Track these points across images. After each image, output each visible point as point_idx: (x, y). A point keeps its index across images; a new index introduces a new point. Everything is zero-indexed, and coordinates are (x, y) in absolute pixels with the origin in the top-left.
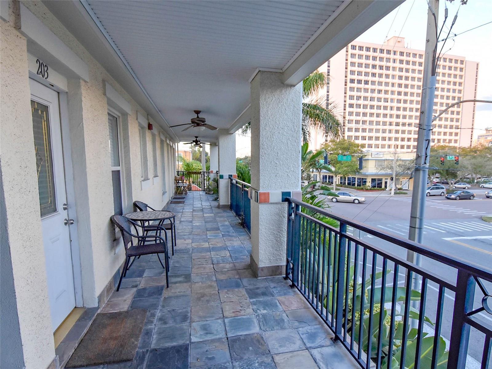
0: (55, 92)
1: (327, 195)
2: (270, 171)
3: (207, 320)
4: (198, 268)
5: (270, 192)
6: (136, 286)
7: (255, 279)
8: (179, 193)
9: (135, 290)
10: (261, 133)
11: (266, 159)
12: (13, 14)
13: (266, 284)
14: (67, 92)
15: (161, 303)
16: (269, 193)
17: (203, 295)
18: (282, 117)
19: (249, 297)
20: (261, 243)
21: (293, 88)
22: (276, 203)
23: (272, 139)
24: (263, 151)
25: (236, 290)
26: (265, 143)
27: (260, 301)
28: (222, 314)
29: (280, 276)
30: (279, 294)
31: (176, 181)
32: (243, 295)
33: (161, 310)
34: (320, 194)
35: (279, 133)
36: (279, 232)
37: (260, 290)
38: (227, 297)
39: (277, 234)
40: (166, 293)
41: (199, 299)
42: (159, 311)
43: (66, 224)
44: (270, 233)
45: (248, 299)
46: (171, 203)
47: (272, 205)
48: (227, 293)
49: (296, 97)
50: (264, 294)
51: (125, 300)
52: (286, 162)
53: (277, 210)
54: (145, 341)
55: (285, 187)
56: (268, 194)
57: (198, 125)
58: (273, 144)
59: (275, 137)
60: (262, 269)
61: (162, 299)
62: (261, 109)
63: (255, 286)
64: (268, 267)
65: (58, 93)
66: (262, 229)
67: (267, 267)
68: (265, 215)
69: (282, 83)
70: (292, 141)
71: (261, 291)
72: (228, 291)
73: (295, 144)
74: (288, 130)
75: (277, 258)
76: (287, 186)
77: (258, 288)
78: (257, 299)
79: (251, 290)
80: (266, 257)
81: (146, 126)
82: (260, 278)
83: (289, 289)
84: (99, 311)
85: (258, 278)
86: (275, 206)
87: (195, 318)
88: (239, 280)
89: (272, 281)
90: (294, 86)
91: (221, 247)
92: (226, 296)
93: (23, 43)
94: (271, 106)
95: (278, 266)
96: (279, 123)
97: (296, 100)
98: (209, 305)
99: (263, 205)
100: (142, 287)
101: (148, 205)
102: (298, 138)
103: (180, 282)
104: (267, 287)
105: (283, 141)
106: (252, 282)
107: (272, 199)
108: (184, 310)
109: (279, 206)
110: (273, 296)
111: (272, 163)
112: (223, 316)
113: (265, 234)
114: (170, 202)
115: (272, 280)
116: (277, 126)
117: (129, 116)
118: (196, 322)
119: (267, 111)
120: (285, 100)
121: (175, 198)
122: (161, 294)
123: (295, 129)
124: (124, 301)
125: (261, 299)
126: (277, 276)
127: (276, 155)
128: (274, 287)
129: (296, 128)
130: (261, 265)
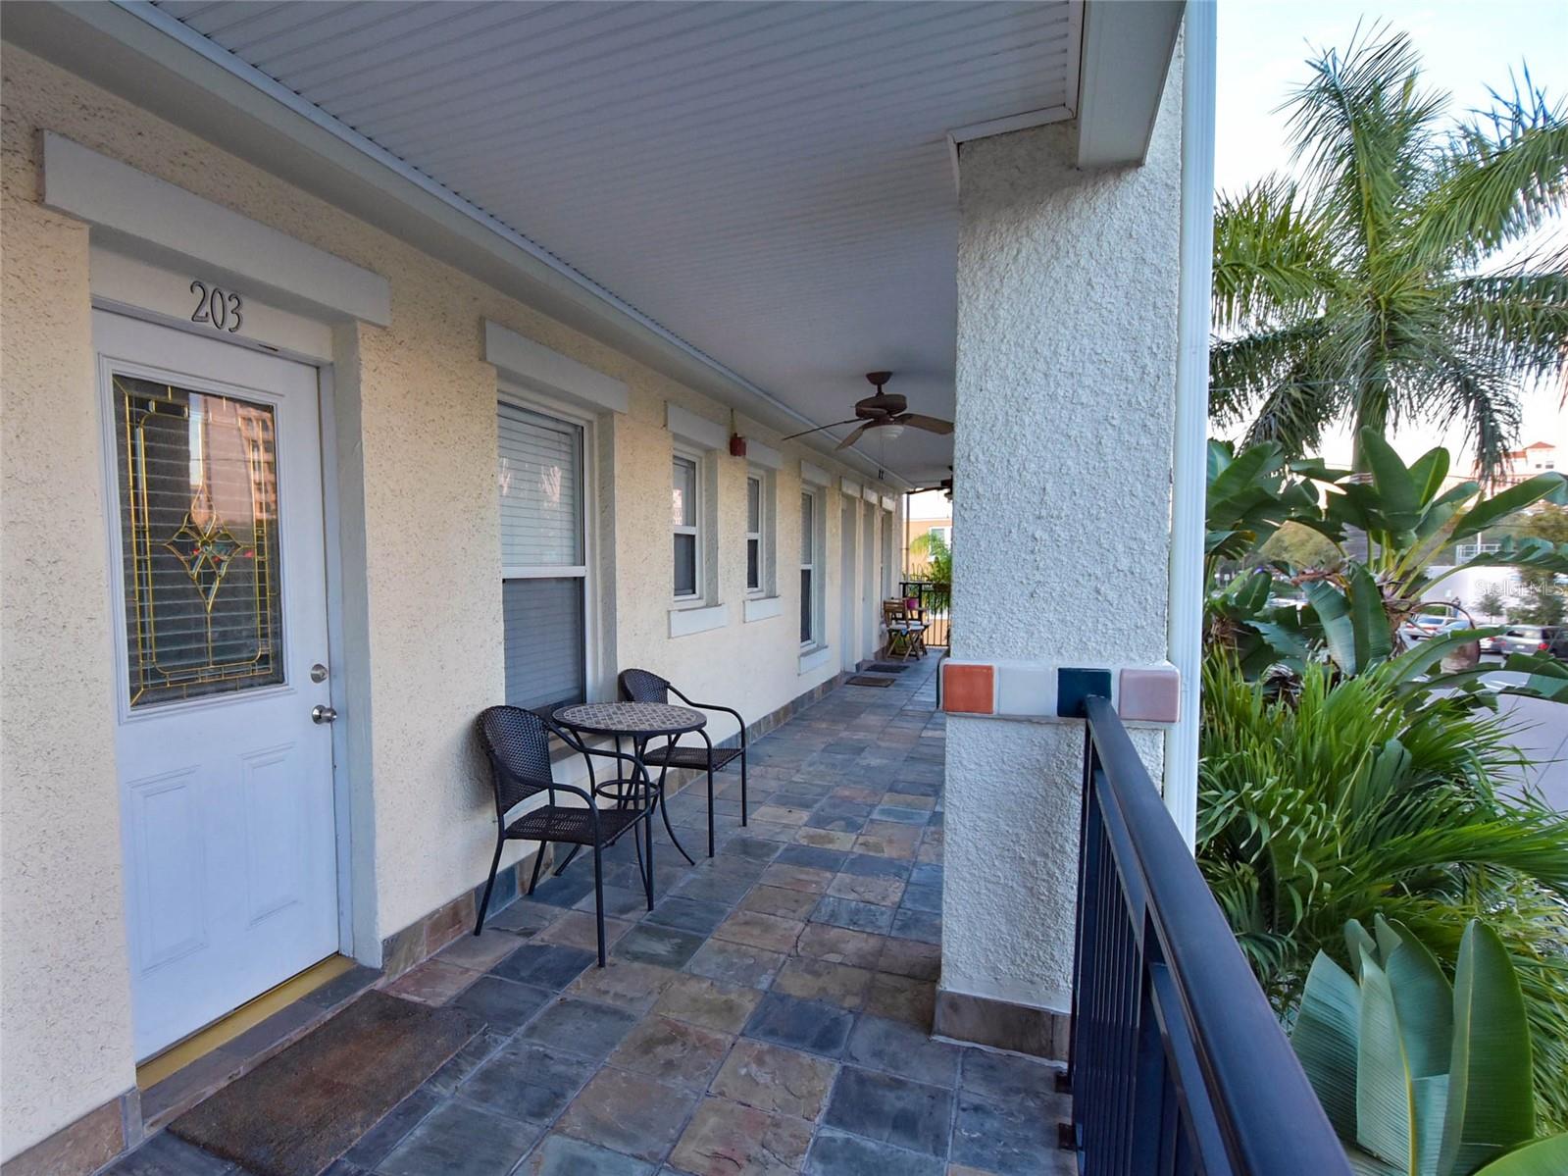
0: (305, 367)
1: (1555, 699)
2: (1004, 573)
3: (602, 1147)
4: (746, 923)
5: (995, 665)
6: (529, 933)
7: (922, 1037)
8: (893, 652)
9: (519, 942)
10: (958, 408)
11: (984, 519)
12: (30, 167)
13: (949, 1077)
14: (332, 364)
15: (534, 1019)
16: (990, 669)
17: (675, 1035)
18: (1071, 324)
19: (829, 1113)
20: (954, 886)
21: (1130, 177)
22: (1029, 720)
23: (1016, 429)
24: (967, 485)
25: (806, 1058)
26: (977, 450)
27: (863, 1150)
28: (668, 1145)
29: (1046, 1062)
30: (976, 1149)
31: (889, 611)
32: (811, 1094)
33: (516, 1040)
34: (1508, 691)
35: (1053, 397)
36: (1046, 856)
37: (899, 1098)
38: (748, 1075)
39: (1034, 863)
40: (579, 988)
41: (648, 1046)
42: (509, 1041)
43: (317, 719)
44: (997, 852)
45: (817, 1120)
46: (847, 683)
47: (1010, 729)
48: (760, 1061)
49: (1148, 212)
50: (905, 1124)
51: (467, 970)
52: (1090, 528)
53: (1036, 753)
54: (384, 1135)
55: (1083, 647)
56: (987, 673)
57: (879, 421)
58: (1022, 451)
59: (1027, 420)
60: (956, 1003)
61: (553, 1001)
62: (964, 307)
63: (897, 1068)
64: (985, 1001)
65: (318, 368)
66: (959, 826)
67: (975, 999)
68: (973, 766)
69: (1071, 167)
70: (1124, 426)
71: (900, 1105)
72: (772, 1051)
73: (1144, 441)
74: (1104, 375)
75: (1033, 974)
76: (1091, 645)
77: (898, 1084)
78: (851, 1136)
79: (862, 1080)
80: (974, 954)
81: (722, 444)
82: (942, 1039)
83: (1047, 1145)
84: (380, 984)
85: (935, 1038)
86: (1026, 730)
87: (575, 1122)
88: (851, 1018)
89: (990, 1071)
90: (1138, 163)
91: (890, 862)
92: (743, 1071)
93: (78, 240)
94: (1015, 282)
95: (1036, 1013)
96: (1055, 353)
97: (1153, 226)
98: (659, 1082)
99: (962, 721)
100: (542, 940)
101: (672, 685)
102: (1161, 409)
103: (652, 959)
104: (945, 1093)
105: (1073, 433)
106: (895, 1046)
107: (1006, 698)
108: (573, 1071)
109: (1046, 734)
110: (936, 1153)
111: (1014, 535)
112: (669, 1154)
113: (973, 850)
114: (844, 680)
115: (992, 1067)
116: (1041, 366)
117: (616, 418)
118: (568, 1135)
119: (992, 307)
120: (1086, 242)
121: (874, 668)
122: (560, 984)
123: (1144, 367)
124: (461, 973)
125: (871, 1145)
126: (1028, 1057)
127: (1036, 499)
128: (977, 1109)
129: (1148, 361)
130: (951, 983)
